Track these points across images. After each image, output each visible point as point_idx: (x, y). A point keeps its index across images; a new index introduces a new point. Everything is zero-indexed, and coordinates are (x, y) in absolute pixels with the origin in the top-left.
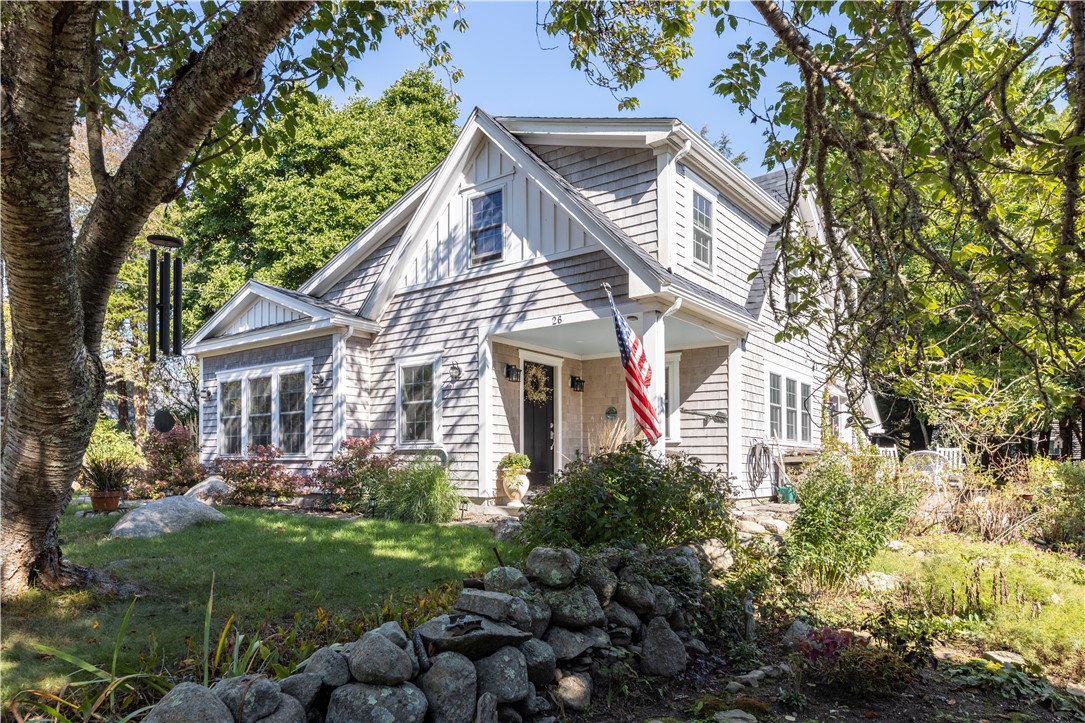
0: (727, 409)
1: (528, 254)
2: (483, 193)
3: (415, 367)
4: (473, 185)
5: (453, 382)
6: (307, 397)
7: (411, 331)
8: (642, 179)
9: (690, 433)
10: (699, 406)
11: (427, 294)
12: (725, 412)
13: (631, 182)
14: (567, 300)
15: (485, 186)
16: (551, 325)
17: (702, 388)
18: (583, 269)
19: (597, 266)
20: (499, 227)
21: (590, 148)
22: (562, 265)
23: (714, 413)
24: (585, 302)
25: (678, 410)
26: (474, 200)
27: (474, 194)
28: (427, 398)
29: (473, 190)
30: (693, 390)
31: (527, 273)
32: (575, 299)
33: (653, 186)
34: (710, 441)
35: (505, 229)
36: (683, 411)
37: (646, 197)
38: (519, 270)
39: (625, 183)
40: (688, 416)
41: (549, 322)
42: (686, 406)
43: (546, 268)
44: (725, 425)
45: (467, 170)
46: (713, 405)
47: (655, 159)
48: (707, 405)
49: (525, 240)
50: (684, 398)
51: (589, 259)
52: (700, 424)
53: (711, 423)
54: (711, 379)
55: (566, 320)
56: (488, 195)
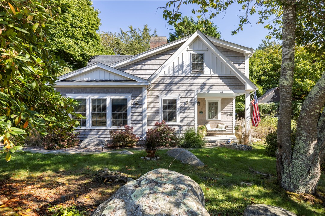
0: (233, 113)
1: (212, 73)
2: (196, 53)
3: (168, 100)
4: (192, 50)
5: (184, 105)
6: (128, 107)
7: (166, 88)
8: (241, 60)
9: (224, 118)
10: (226, 112)
11: (172, 78)
12: (232, 113)
13: (238, 60)
14: (225, 87)
15: (197, 51)
16: (220, 92)
17: (226, 107)
18: (230, 80)
19: (234, 80)
20: (203, 64)
21: (226, 49)
22: (223, 78)
23: (230, 113)
24: (230, 88)
25: (220, 112)
26: (193, 54)
27: (193, 52)
28: (174, 109)
29: (192, 51)
30: (224, 108)
31: (213, 78)
32: (227, 87)
33: (244, 63)
34: (228, 120)
35: (205, 65)
36: (221, 113)
37: (242, 65)
38: (209, 77)
39: (236, 60)
40: (223, 114)
41: (219, 92)
42: (222, 111)
43: (218, 78)
44: (232, 116)
45: (190, 45)
46: (229, 111)
47: (245, 56)
48: (227, 111)
49: (211, 70)
50: (222, 109)
51: (231, 78)
52: (226, 116)
53: (229, 116)
54: (229, 105)
55: (224, 92)
56: (198, 54)
